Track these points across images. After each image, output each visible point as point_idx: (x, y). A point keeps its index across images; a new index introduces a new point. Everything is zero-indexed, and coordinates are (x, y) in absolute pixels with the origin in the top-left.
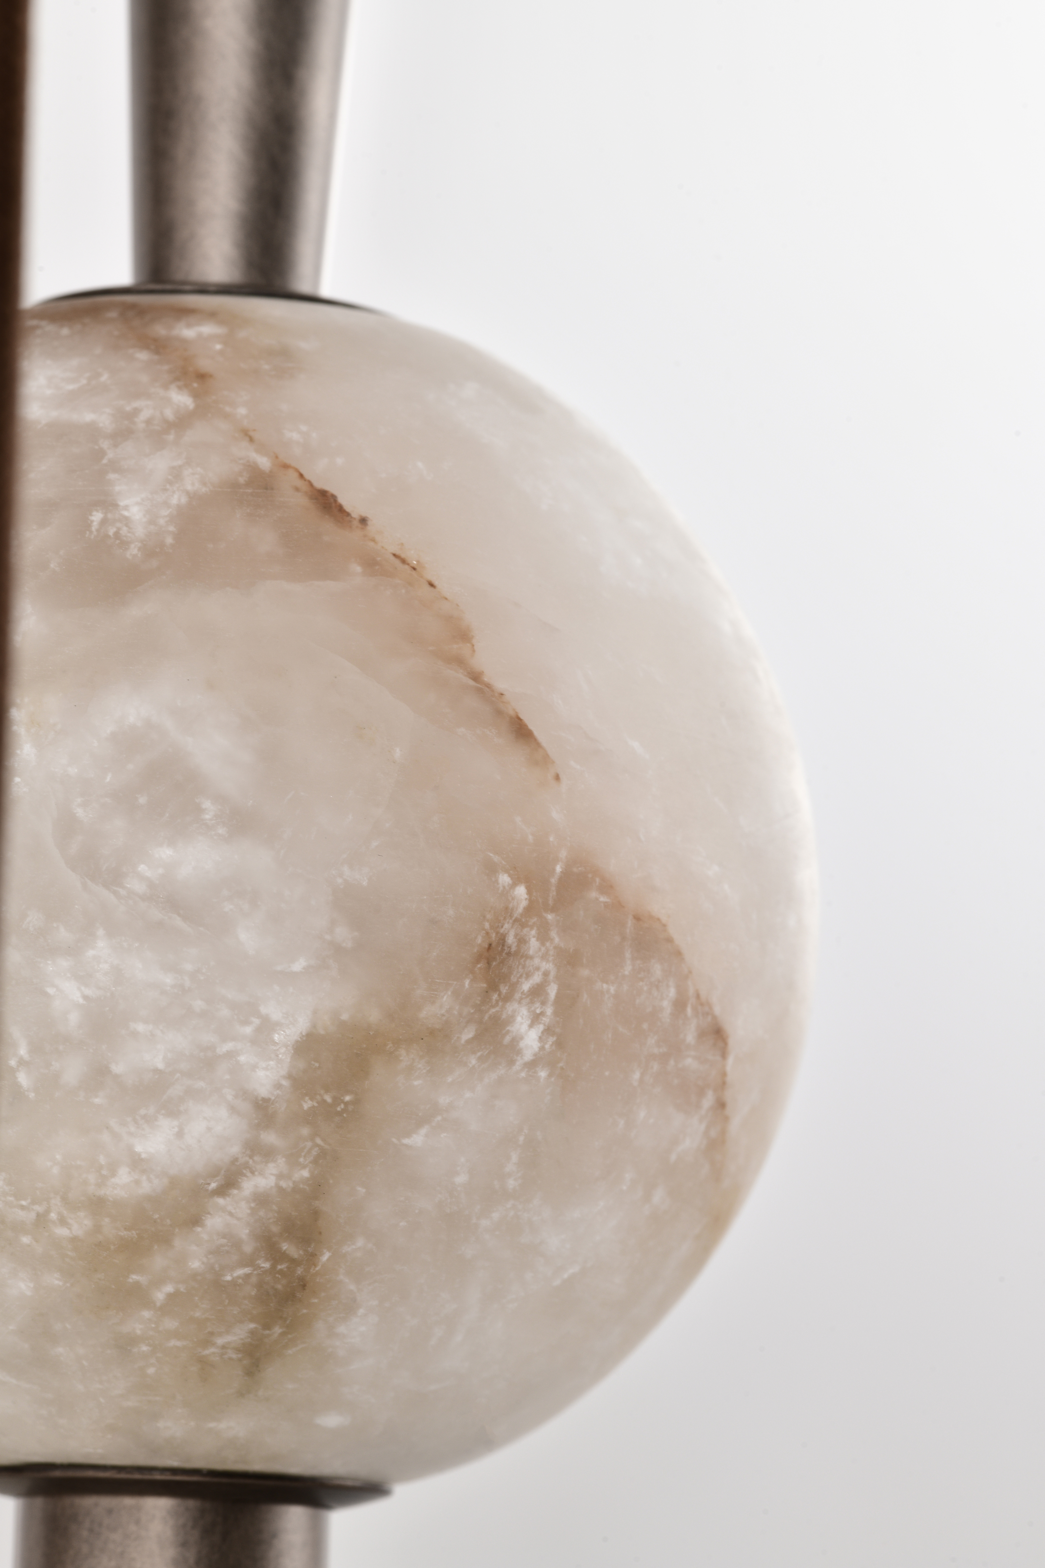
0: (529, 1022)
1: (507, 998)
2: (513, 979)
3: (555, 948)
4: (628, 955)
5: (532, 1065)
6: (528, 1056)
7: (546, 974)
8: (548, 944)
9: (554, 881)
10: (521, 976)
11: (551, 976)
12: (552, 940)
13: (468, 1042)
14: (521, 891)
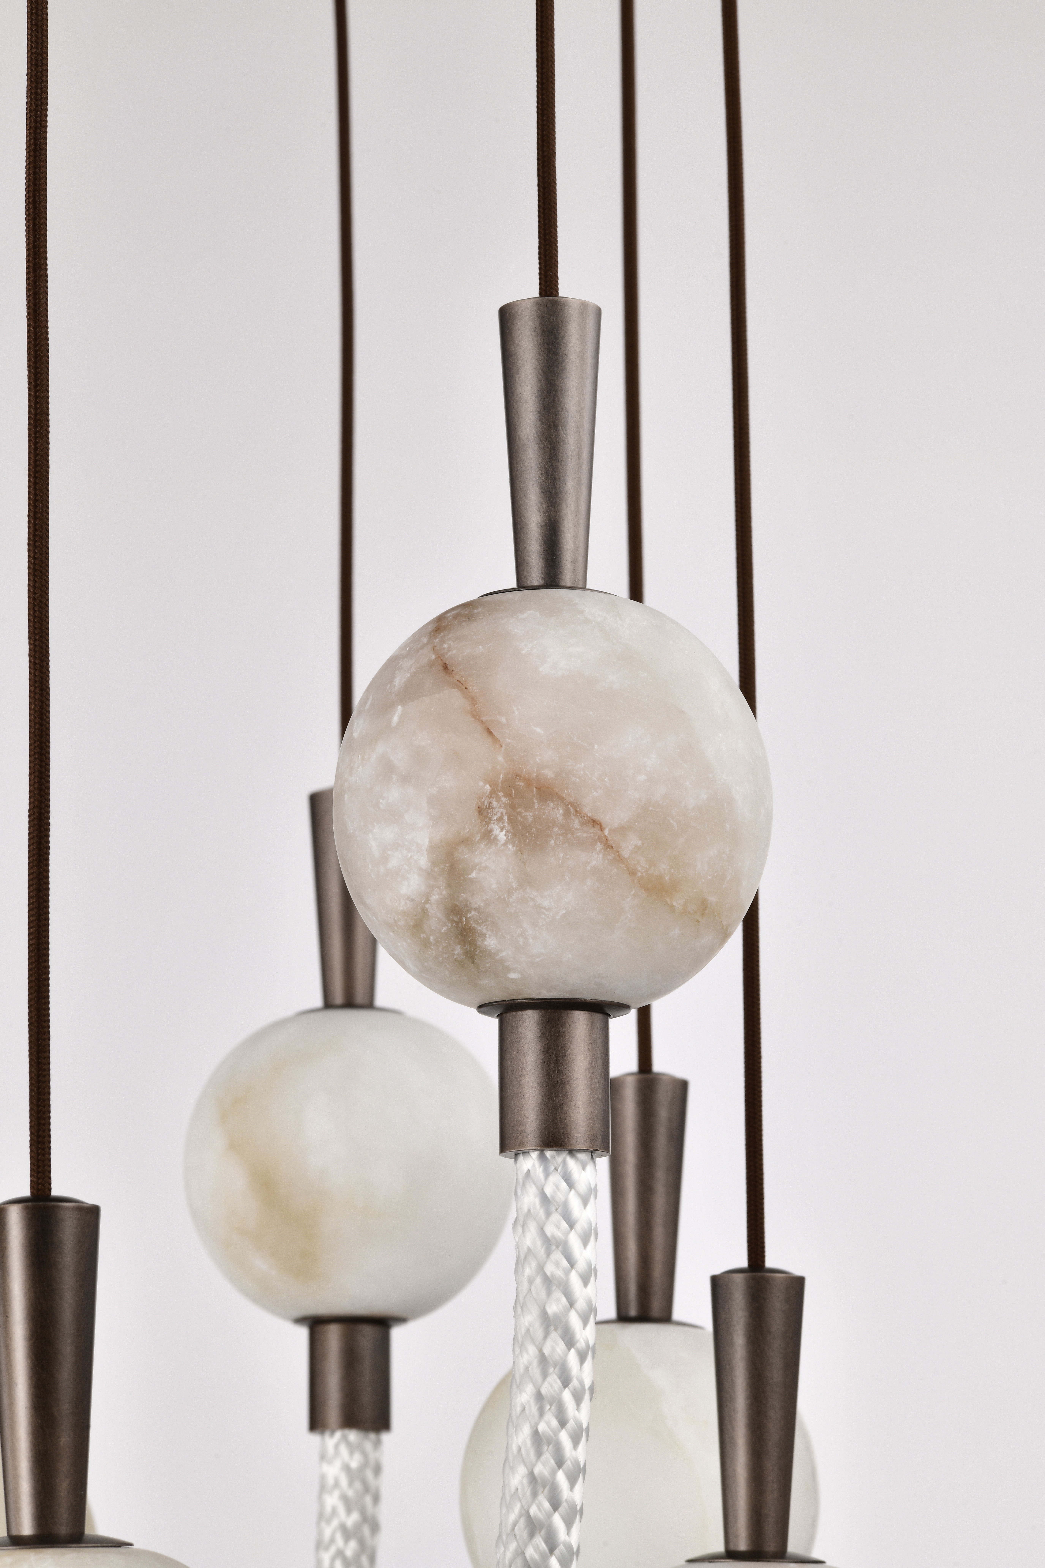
0: (499, 830)
1: (489, 823)
2: (489, 816)
3: (503, 803)
4: (536, 801)
5: (505, 844)
6: (502, 842)
7: (502, 813)
8: (500, 803)
9: (500, 781)
10: (492, 815)
11: (504, 814)
12: (502, 801)
13: (480, 840)
14: (488, 786)
